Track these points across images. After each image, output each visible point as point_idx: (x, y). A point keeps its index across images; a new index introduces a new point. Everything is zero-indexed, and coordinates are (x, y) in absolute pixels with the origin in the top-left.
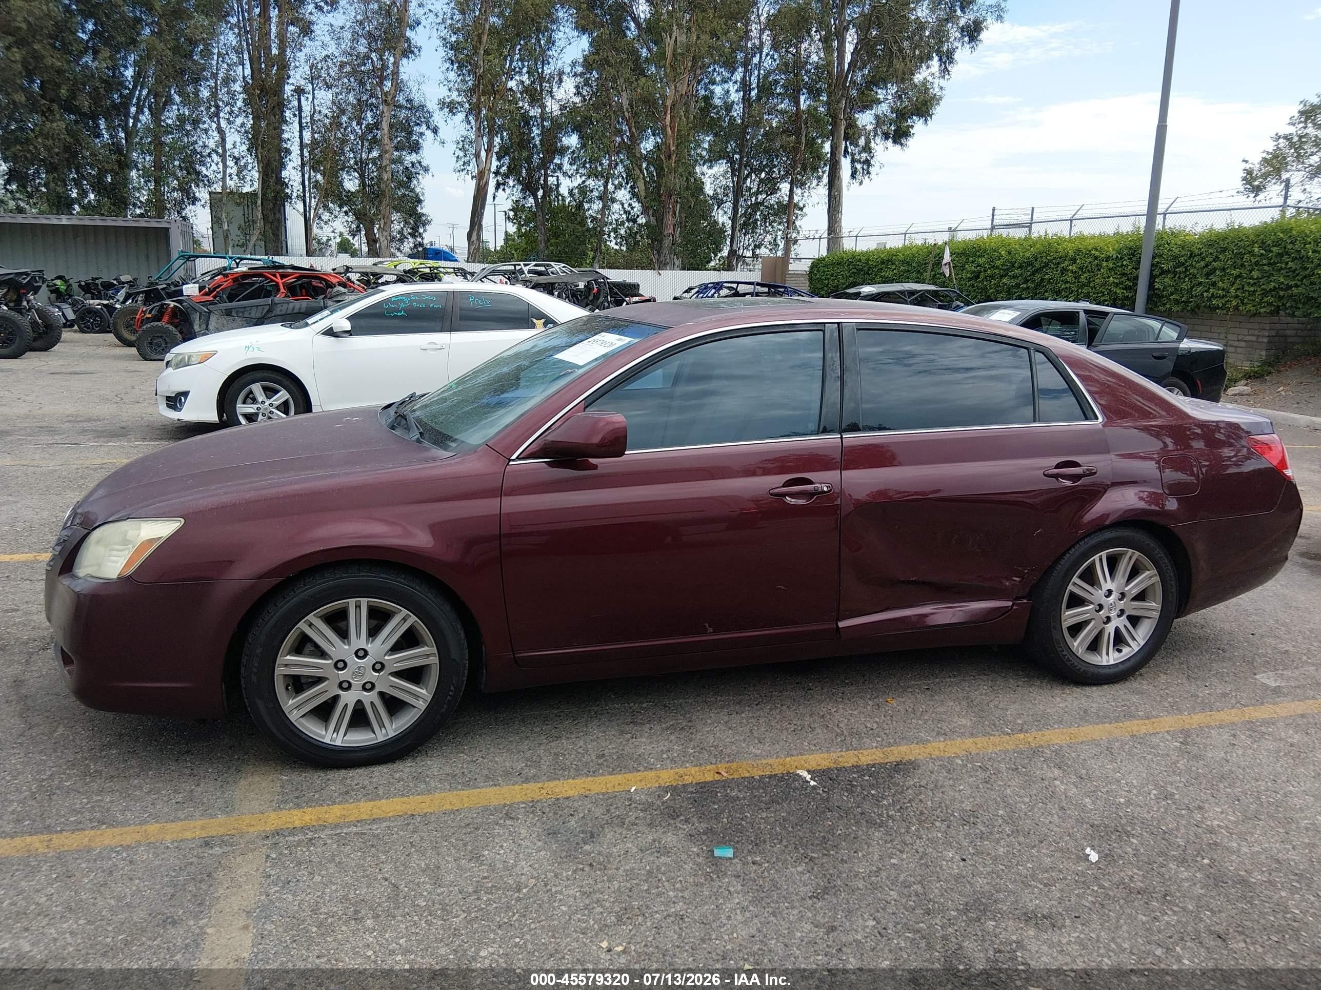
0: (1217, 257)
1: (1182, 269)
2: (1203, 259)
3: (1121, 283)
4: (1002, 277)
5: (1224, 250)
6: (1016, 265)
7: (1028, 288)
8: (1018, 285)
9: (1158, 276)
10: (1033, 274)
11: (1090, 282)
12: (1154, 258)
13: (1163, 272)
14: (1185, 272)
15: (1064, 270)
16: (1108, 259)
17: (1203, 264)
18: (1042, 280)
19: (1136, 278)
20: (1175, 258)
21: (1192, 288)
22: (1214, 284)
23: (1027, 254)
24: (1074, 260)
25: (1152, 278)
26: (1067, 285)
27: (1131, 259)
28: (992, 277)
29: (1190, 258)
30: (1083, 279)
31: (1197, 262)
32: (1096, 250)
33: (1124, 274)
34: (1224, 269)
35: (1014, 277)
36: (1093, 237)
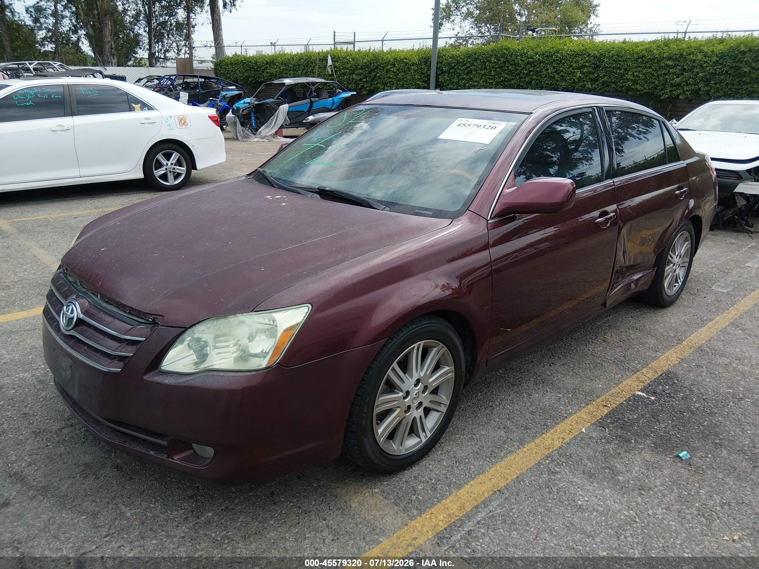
0: (472, 64)
1: (453, 70)
2: (464, 65)
3: (421, 78)
4: (350, 74)
5: (476, 60)
6: (359, 67)
7: (367, 81)
8: (361, 80)
9: (440, 75)
10: (370, 72)
11: (404, 78)
12: (437, 64)
13: (443, 72)
14: (454, 72)
15: (388, 70)
16: (413, 64)
17: (465, 67)
18: (375, 76)
19: (429, 76)
20: (449, 64)
21: (459, 81)
22: (471, 79)
23: (365, 61)
24: (394, 65)
25: (437, 75)
26: (391, 80)
27: (425, 64)
28: (344, 74)
29: (457, 64)
30: (400, 76)
31: (461, 66)
32: (406, 59)
33: (423, 74)
34: (476, 71)
35: (358, 74)
36: (403, 51)
